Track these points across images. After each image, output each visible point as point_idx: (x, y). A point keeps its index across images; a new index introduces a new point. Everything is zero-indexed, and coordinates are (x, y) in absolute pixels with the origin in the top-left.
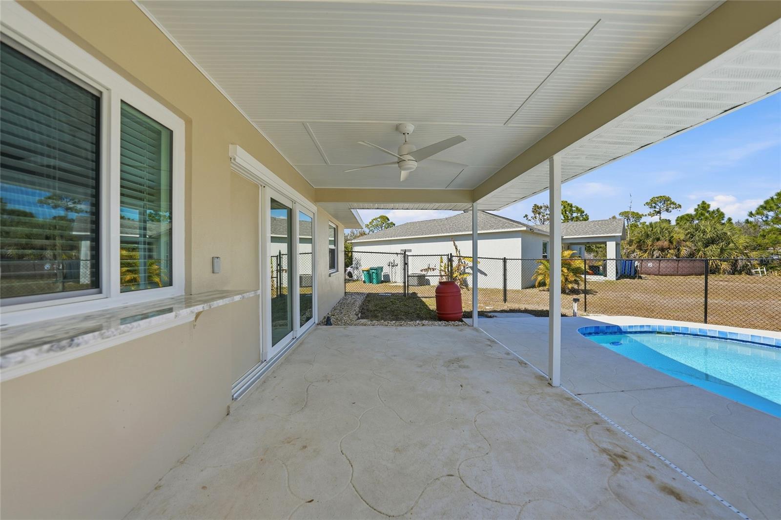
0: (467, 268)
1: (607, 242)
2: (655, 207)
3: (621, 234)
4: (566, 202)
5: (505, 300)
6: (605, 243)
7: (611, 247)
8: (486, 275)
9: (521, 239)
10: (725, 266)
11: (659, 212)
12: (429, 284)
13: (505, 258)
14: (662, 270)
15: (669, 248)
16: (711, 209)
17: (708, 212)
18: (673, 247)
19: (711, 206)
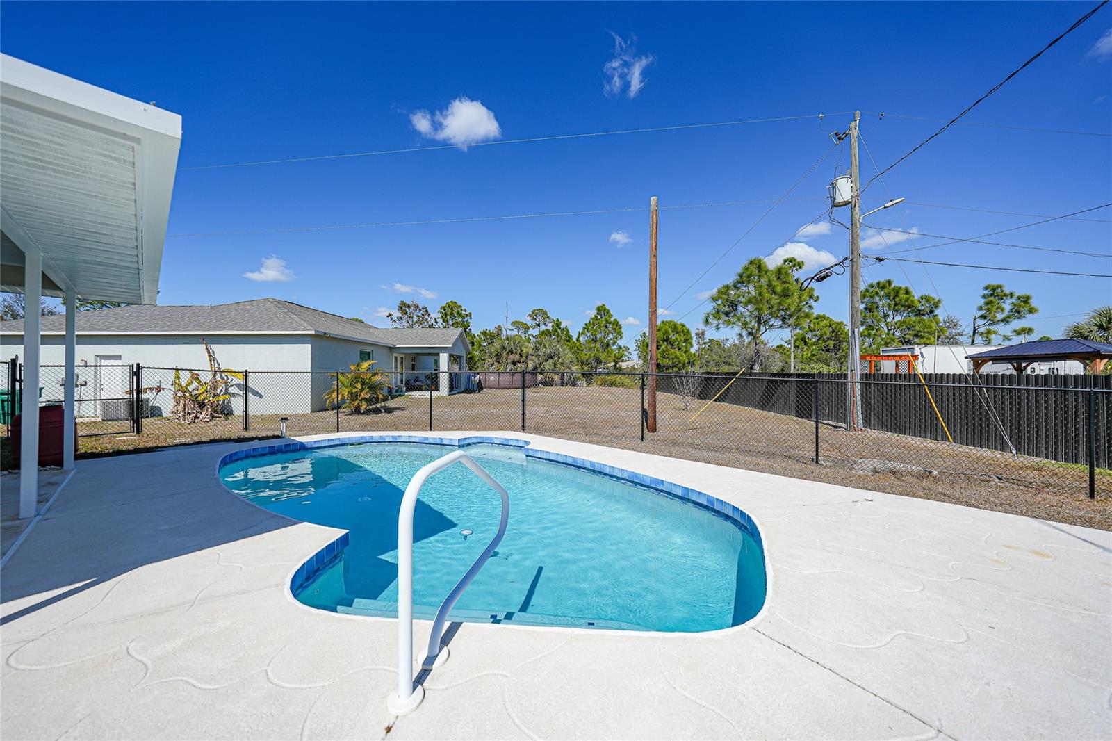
0: (232, 386)
1: (441, 354)
2: (536, 320)
3: (451, 346)
4: (456, 303)
5: (246, 428)
6: (438, 354)
7: (444, 358)
8: (261, 396)
9: (310, 345)
10: (557, 379)
11: (539, 325)
12: (160, 415)
13: (246, 371)
14: (502, 384)
15: (520, 362)
16: (562, 327)
17: (560, 328)
18: (522, 360)
19: (562, 324)
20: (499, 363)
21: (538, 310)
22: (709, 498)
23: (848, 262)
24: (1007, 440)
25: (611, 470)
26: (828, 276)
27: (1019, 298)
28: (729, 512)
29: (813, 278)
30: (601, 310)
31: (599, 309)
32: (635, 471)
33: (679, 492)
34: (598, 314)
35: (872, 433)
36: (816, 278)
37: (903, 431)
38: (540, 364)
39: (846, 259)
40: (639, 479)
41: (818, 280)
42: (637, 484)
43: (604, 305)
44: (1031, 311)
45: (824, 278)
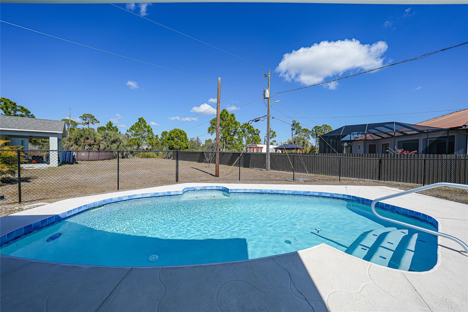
1: (50, 137)
2: (86, 120)
3: (62, 133)
6: (48, 138)
7: (53, 141)
11: (88, 123)
14: (91, 158)
15: (94, 145)
16: (113, 126)
17: (112, 127)
18: (96, 144)
19: (113, 124)
20: (77, 144)
21: (87, 115)
22: (331, 194)
23: (266, 117)
24: (306, 170)
25: (283, 191)
26: (259, 120)
27: (274, 132)
28: (342, 197)
29: (253, 121)
30: (141, 120)
31: (140, 119)
32: (295, 190)
33: (317, 194)
34: (139, 121)
35: (272, 171)
36: (255, 120)
37: (275, 170)
38: (108, 146)
39: (265, 116)
40: (297, 193)
41: (255, 121)
42: (295, 195)
43: (142, 118)
44: (276, 136)
45: (257, 121)
